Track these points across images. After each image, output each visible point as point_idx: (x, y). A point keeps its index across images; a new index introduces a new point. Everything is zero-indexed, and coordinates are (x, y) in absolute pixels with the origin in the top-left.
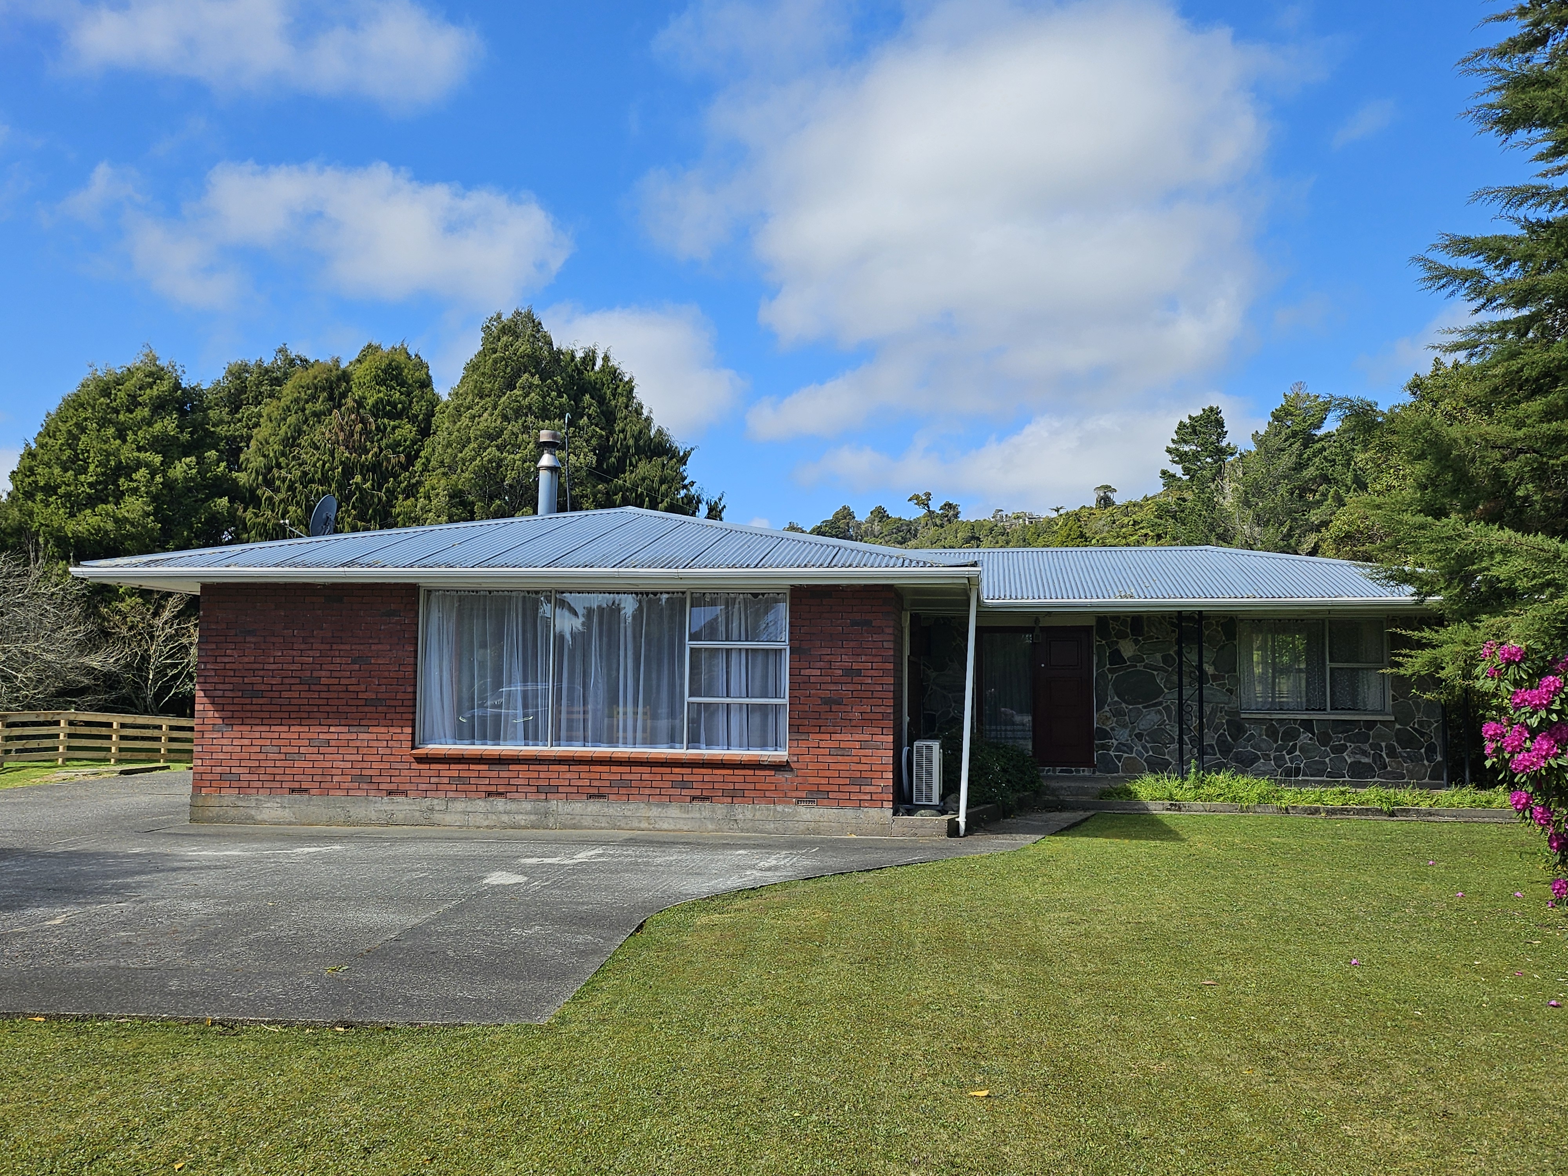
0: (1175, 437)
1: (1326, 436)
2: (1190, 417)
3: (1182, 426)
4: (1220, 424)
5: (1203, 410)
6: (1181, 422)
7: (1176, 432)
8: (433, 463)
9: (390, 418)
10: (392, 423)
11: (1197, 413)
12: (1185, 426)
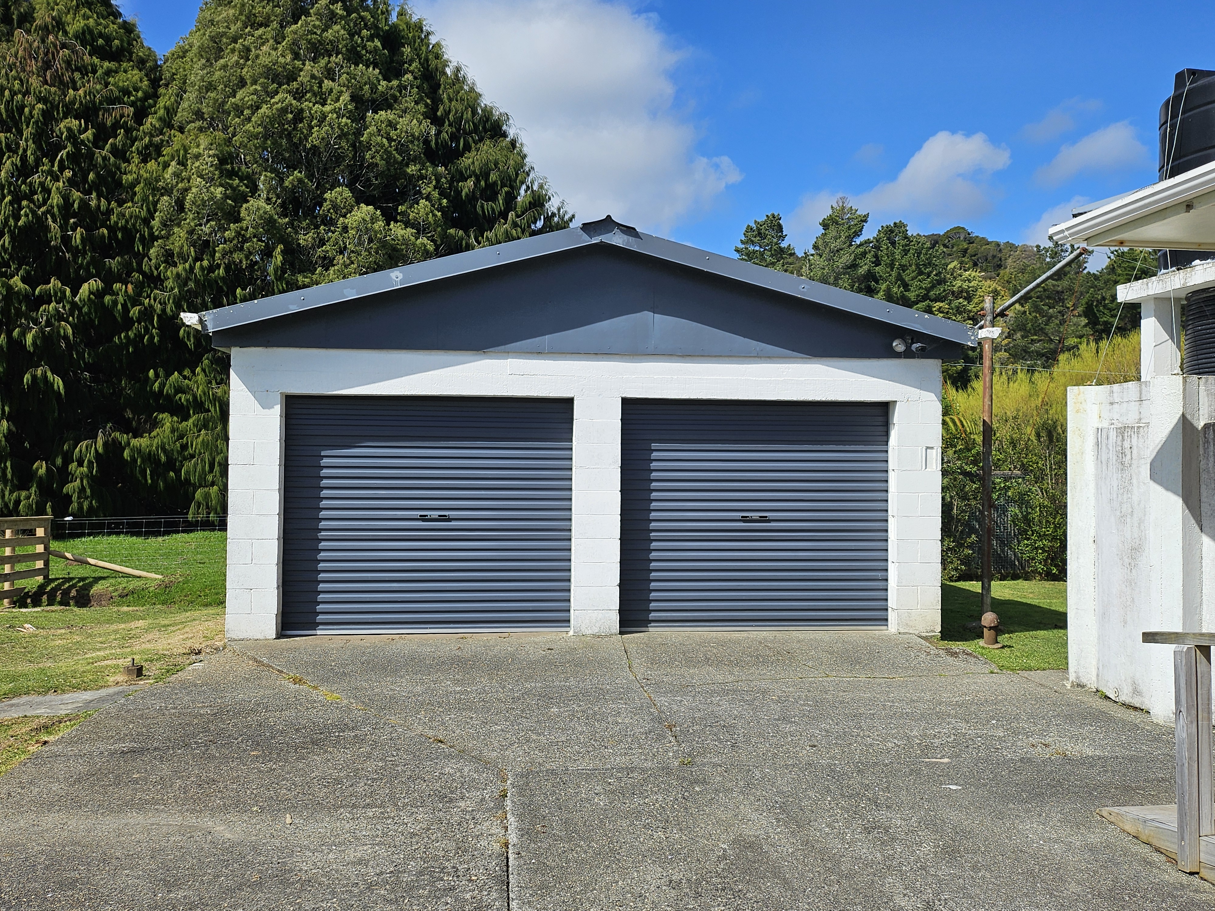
0: (743, 238)
1: (866, 242)
2: (756, 222)
3: (749, 229)
4: (780, 228)
5: (767, 216)
6: (749, 226)
7: (745, 234)
8: (181, 116)
9: (102, 59)
10: (106, 64)
11: (762, 219)
12: (751, 229)
